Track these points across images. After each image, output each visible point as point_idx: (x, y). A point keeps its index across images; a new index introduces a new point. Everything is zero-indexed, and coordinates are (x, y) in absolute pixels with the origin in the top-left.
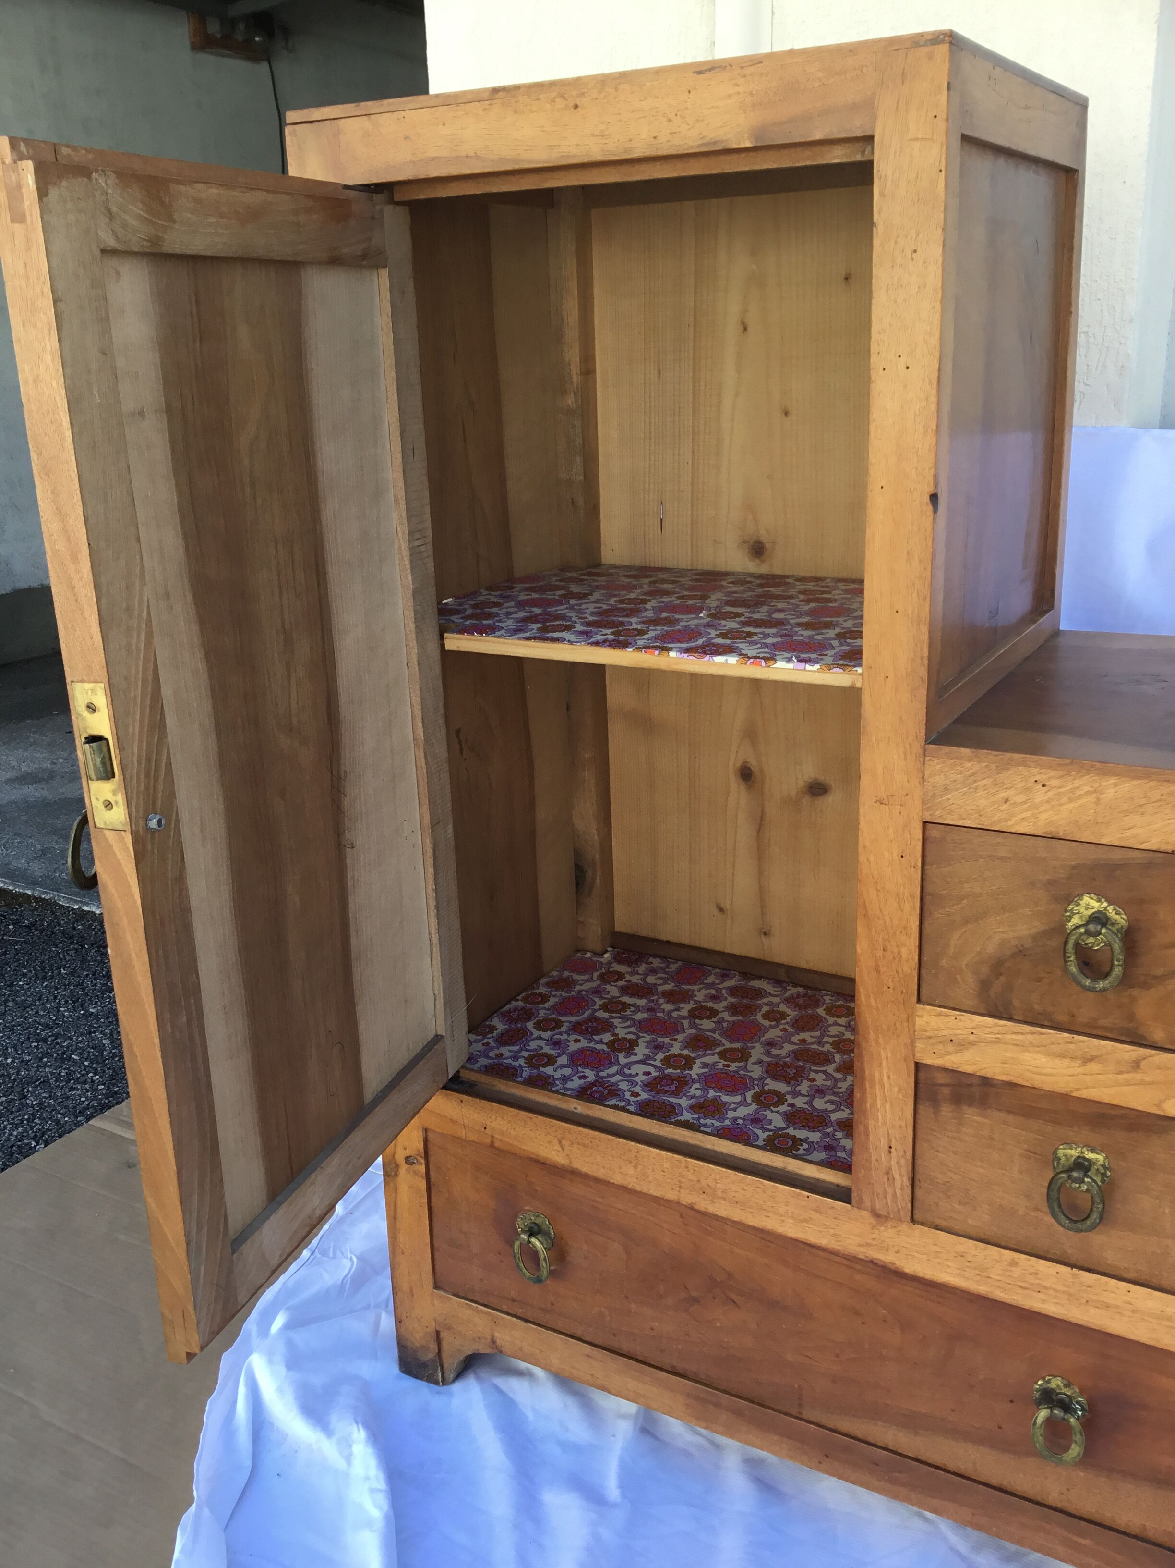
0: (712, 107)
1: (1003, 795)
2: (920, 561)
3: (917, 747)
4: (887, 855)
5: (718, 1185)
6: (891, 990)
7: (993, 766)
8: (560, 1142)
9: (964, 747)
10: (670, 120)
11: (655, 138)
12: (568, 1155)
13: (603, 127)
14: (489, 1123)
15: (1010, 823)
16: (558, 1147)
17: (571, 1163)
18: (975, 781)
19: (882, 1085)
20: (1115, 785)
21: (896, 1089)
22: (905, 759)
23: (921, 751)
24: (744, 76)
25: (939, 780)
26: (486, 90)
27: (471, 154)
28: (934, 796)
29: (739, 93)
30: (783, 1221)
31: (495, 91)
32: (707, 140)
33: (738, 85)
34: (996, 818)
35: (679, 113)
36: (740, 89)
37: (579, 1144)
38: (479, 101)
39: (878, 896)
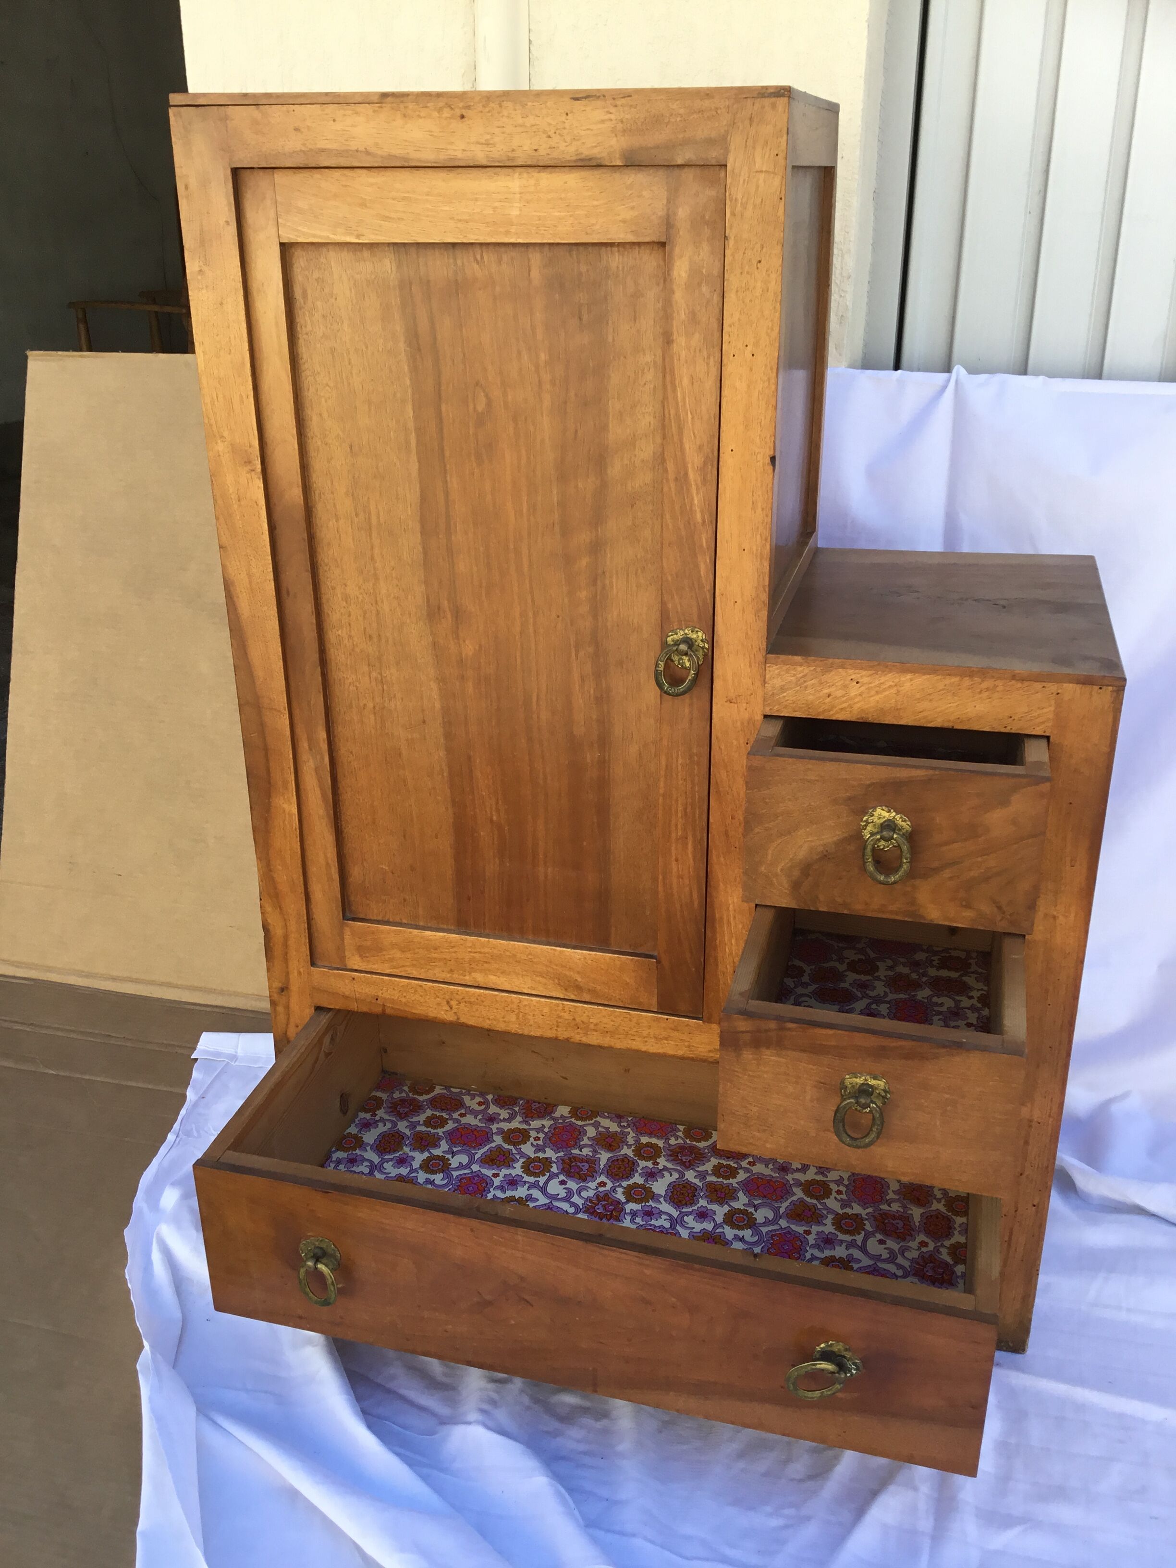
0: (588, 129)
1: (826, 691)
2: (763, 509)
3: (760, 657)
4: (735, 743)
5: (591, 1020)
6: (738, 849)
7: (819, 669)
8: (448, 1003)
9: (796, 655)
10: (549, 137)
11: (536, 150)
12: (455, 1013)
13: (488, 137)
14: (380, 994)
15: (831, 713)
16: (448, 1008)
17: (458, 1018)
18: (805, 682)
19: (729, 923)
20: (911, 680)
21: (740, 926)
22: (750, 666)
23: (762, 660)
24: (616, 106)
25: (778, 682)
26: (375, 93)
27: (362, 149)
28: (773, 694)
29: (611, 120)
30: (646, 1042)
31: (384, 95)
32: (582, 157)
33: (611, 113)
34: (821, 710)
35: (557, 132)
36: (612, 117)
37: (465, 1002)
38: (369, 103)
39: (728, 775)
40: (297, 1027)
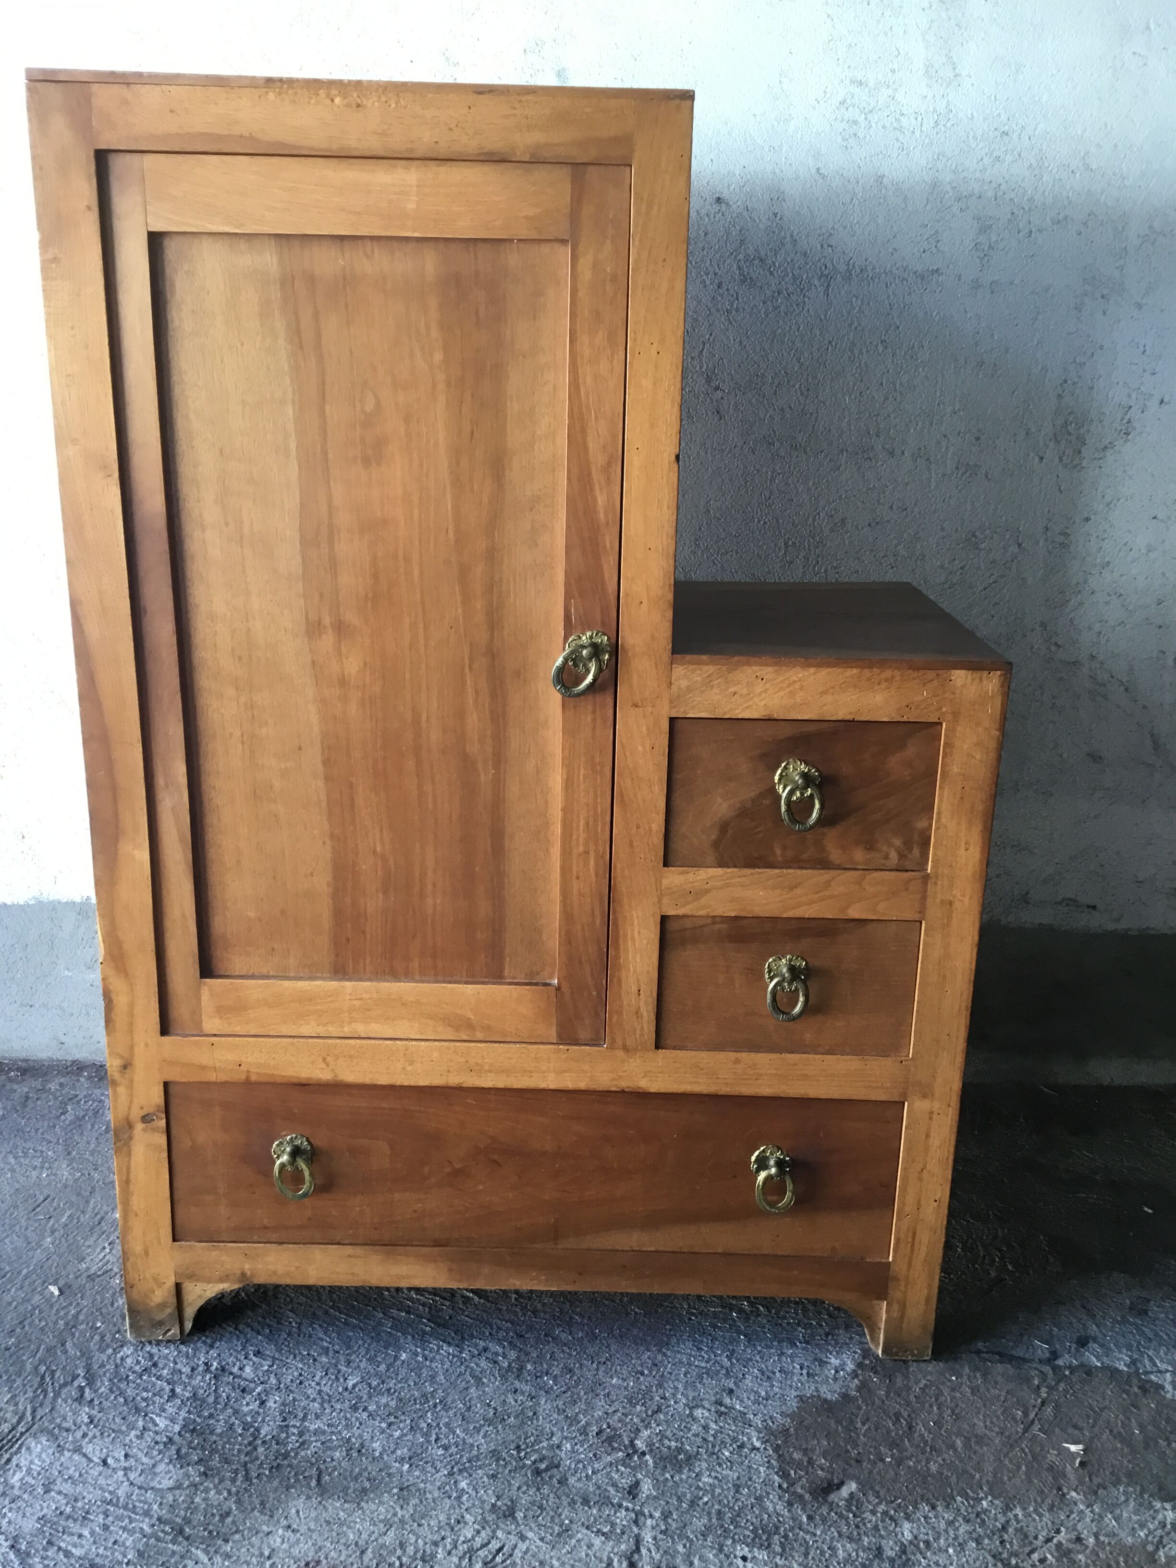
0: (492, 124)
1: (733, 689)
2: (668, 508)
3: (666, 655)
4: (640, 748)
5: (486, 1061)
6: (642, 860)
7: (724, 668)
8: (324, 1059)
9: (703, 654)
10: (451, 129)
11: (436, 142)
12: (332, 1070)
13: (386, 127)
14: (244, 1059)
15: (737, 712)
16: (323, 1065)
17: (336, 1076)
18: (711, 681)
19: (633, 939)
20: (815, 674)
21: (645, 942)
22: (656, 668)
23: (669, 661)
24: (520, 102)
25: (684, 683)
26: (261, 78)
27: (246, 134)
28: (678, 696)
29: (516, 115)
30: (545, 1077)
31: (269, 81)
32: (485, 151)
33: (515, 109)
34: (727, 709)
35: (459, 125)
36: (516, 112)
37: (345, 1057)
38: (255, 88)
39: (632, 783)
40: (142, 1108)
